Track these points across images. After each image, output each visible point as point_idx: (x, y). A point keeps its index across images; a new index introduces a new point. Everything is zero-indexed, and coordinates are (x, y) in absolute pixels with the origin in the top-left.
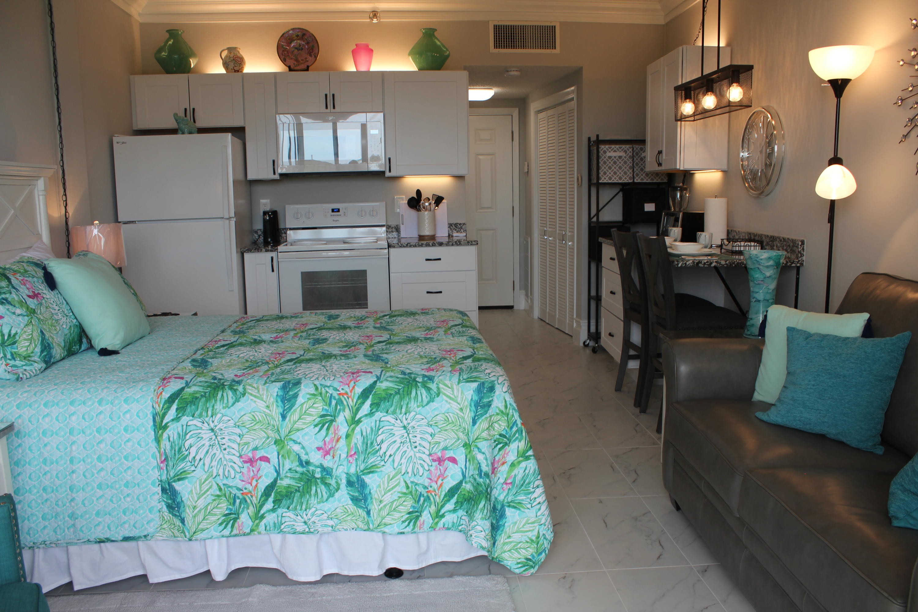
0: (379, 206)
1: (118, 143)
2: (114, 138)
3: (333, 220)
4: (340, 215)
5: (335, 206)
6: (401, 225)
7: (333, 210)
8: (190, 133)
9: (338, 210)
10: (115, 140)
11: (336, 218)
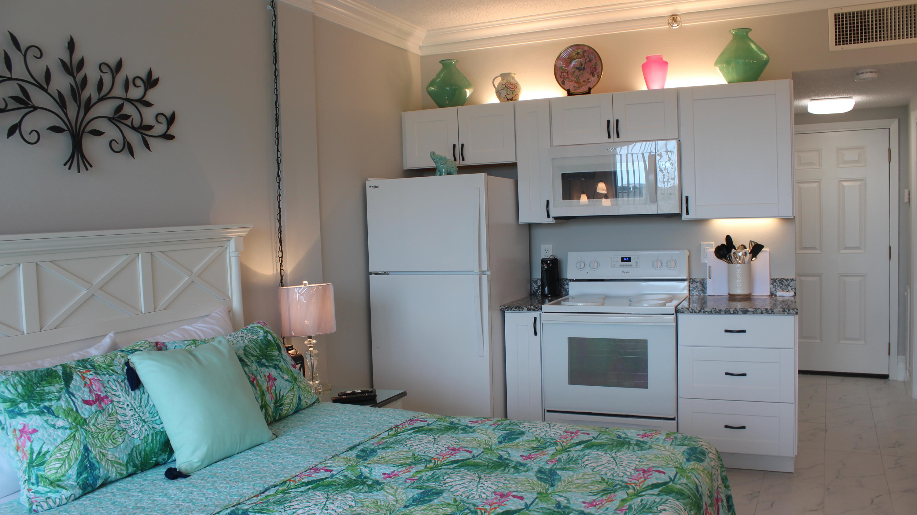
0: (681, 256)
1: (370, 187)
2: (367, 182)
3: (623, 272)
4: (631, 265)
5: (626, 254)
6: (708, 280)
7: (623, 260)
8: (449, 174)
9: (629, 260)
10: (368, 184)
11: (626, 269)
